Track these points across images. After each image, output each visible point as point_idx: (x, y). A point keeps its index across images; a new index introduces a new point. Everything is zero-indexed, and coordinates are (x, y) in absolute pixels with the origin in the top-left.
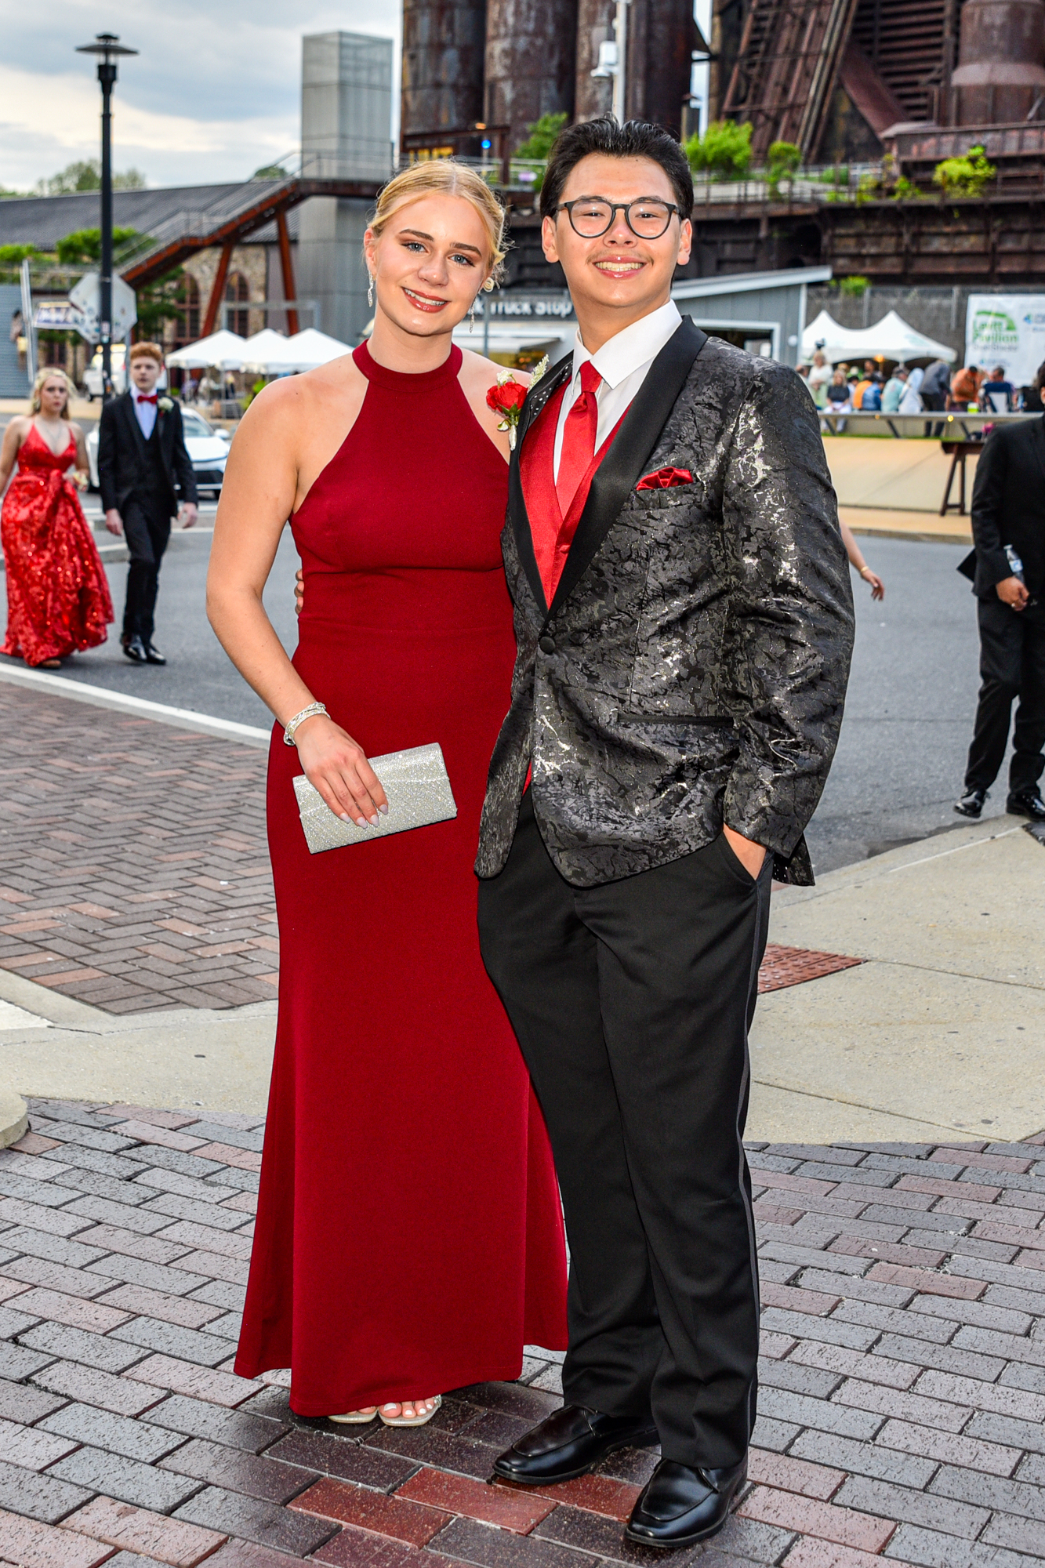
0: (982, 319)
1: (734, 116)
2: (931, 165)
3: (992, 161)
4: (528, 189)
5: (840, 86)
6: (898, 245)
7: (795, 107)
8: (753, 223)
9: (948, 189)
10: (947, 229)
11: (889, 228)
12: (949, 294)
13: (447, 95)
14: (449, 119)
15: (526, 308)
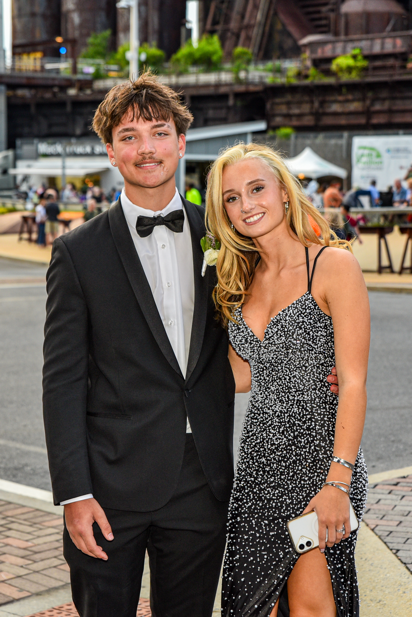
0: (361, 152)
1: (212, 32)
2: (329, 60)
3: (366, 57)
4: (89, 78)
5: (276, 14)
6: (312, 108)
7: (249, 27)
8: (225, 97)
9: (340, 74)
10: (340, 98)
11: (306, 98)
12: (341, 137)
13: (39, 21)
14: (40, 35)
15: (88, 149)
